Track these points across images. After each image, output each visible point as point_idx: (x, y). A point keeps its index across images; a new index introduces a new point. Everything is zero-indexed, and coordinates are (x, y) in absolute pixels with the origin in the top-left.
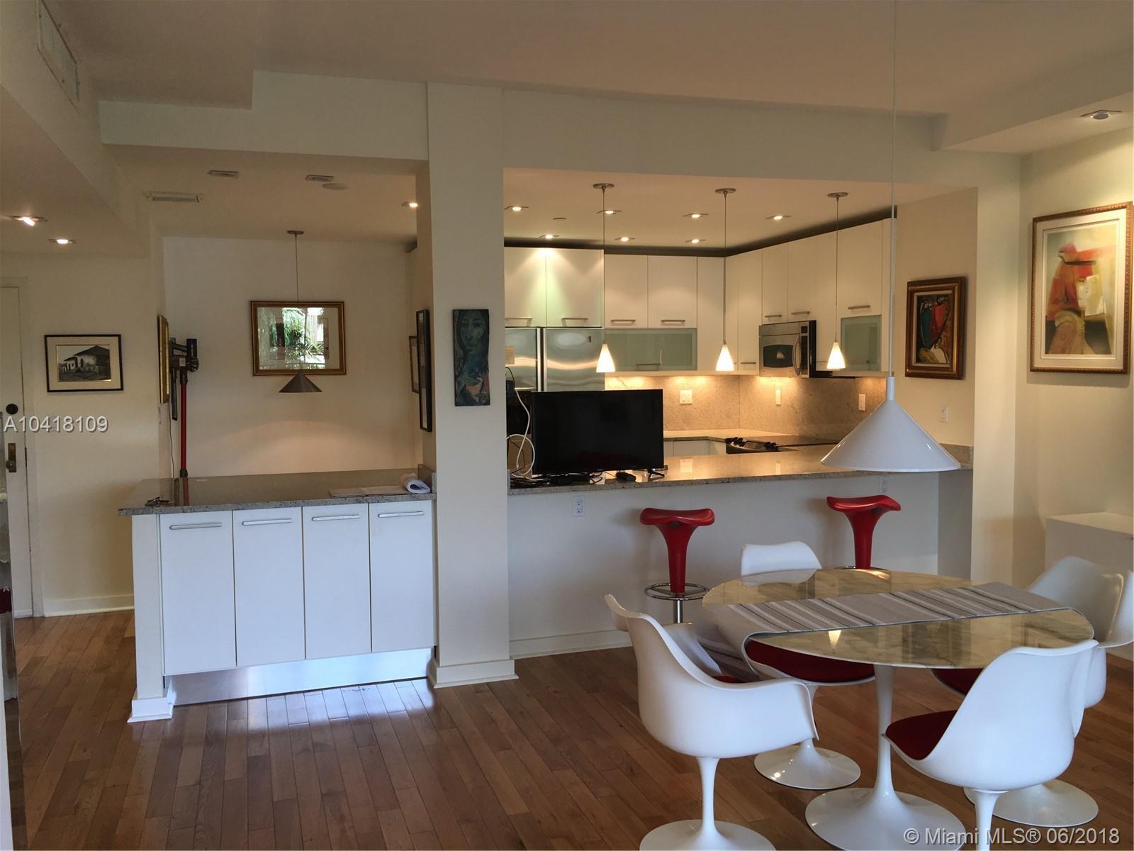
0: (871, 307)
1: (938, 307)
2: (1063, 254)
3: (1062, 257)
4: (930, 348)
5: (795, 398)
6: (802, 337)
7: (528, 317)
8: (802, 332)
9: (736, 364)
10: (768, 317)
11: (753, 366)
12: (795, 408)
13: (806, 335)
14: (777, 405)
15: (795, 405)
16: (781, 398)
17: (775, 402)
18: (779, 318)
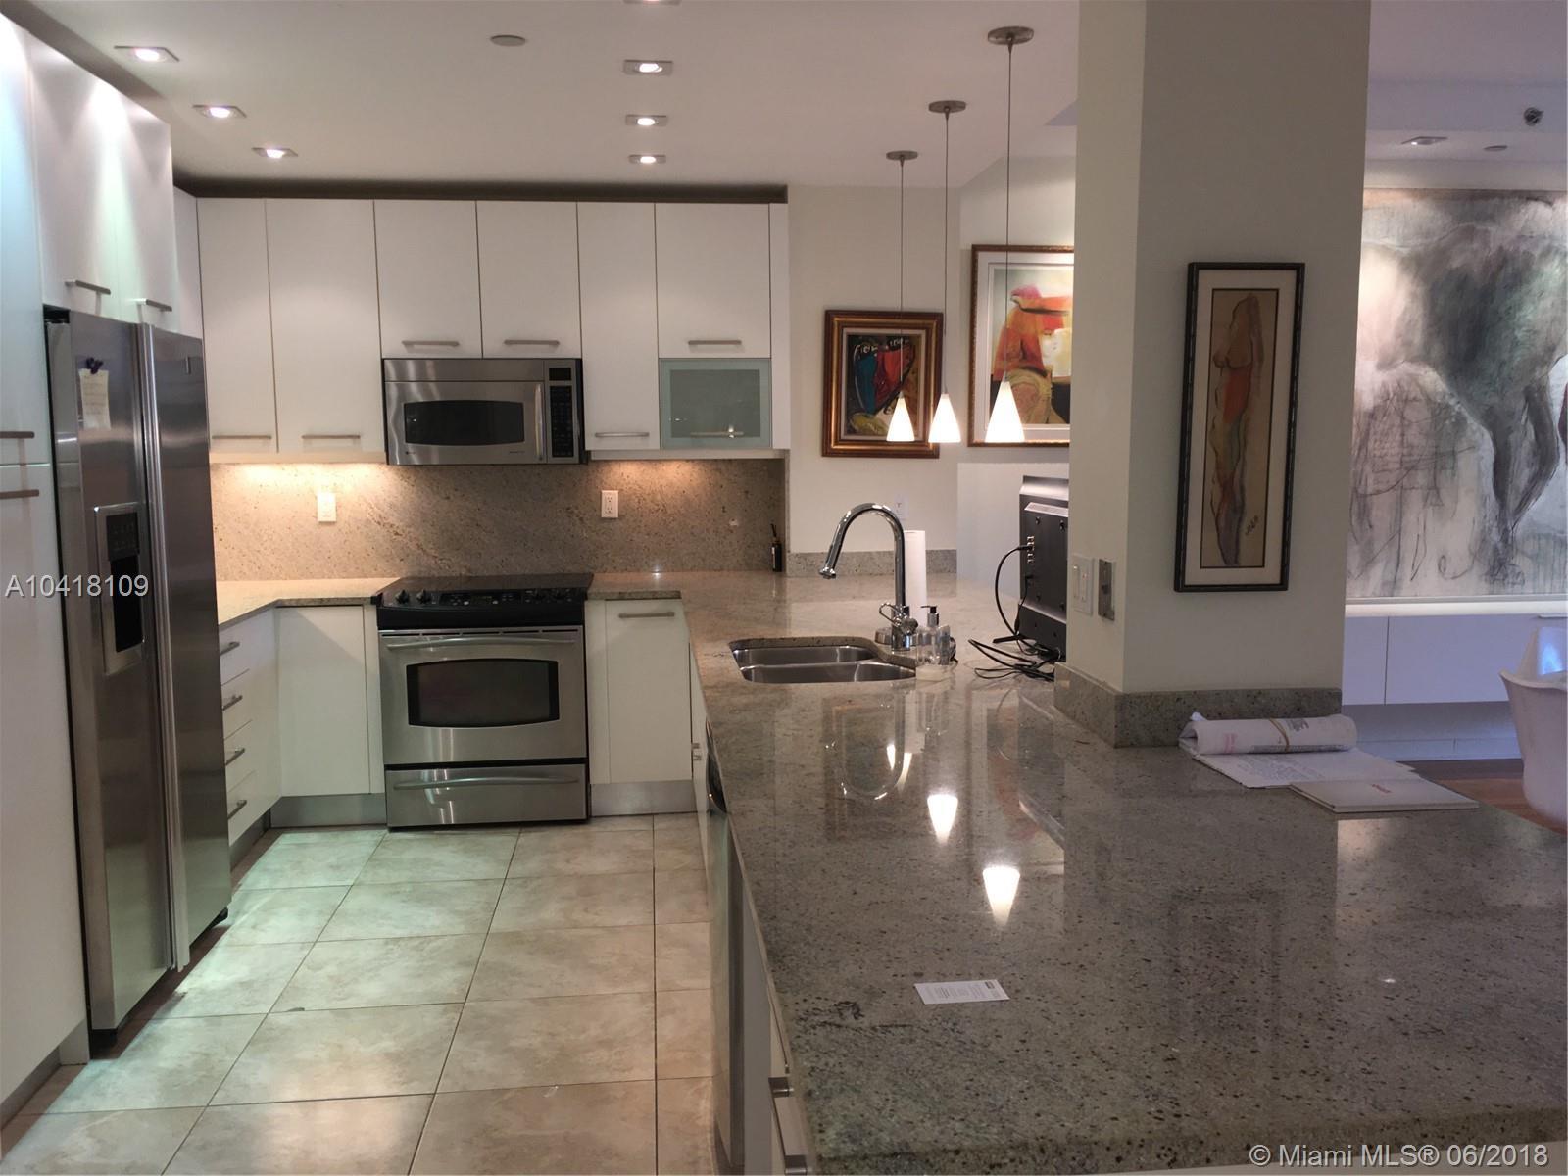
0: (743, 343)
1: (891, 353)
2: (1019, 298)
3: (1016, 301)
4: (876, 412)
5: (392, 505)
6: (551, 388)
7: (98, 284)
8: (551, 378)
9: (270, 438)
10: (407, 344)
11: (348, 442)
12: (392, 526)
13: (566, 383)
14: (321, 523)
15: (392, 520)
16: (338, 506)
17: (316, 518)
18: (450, 347)
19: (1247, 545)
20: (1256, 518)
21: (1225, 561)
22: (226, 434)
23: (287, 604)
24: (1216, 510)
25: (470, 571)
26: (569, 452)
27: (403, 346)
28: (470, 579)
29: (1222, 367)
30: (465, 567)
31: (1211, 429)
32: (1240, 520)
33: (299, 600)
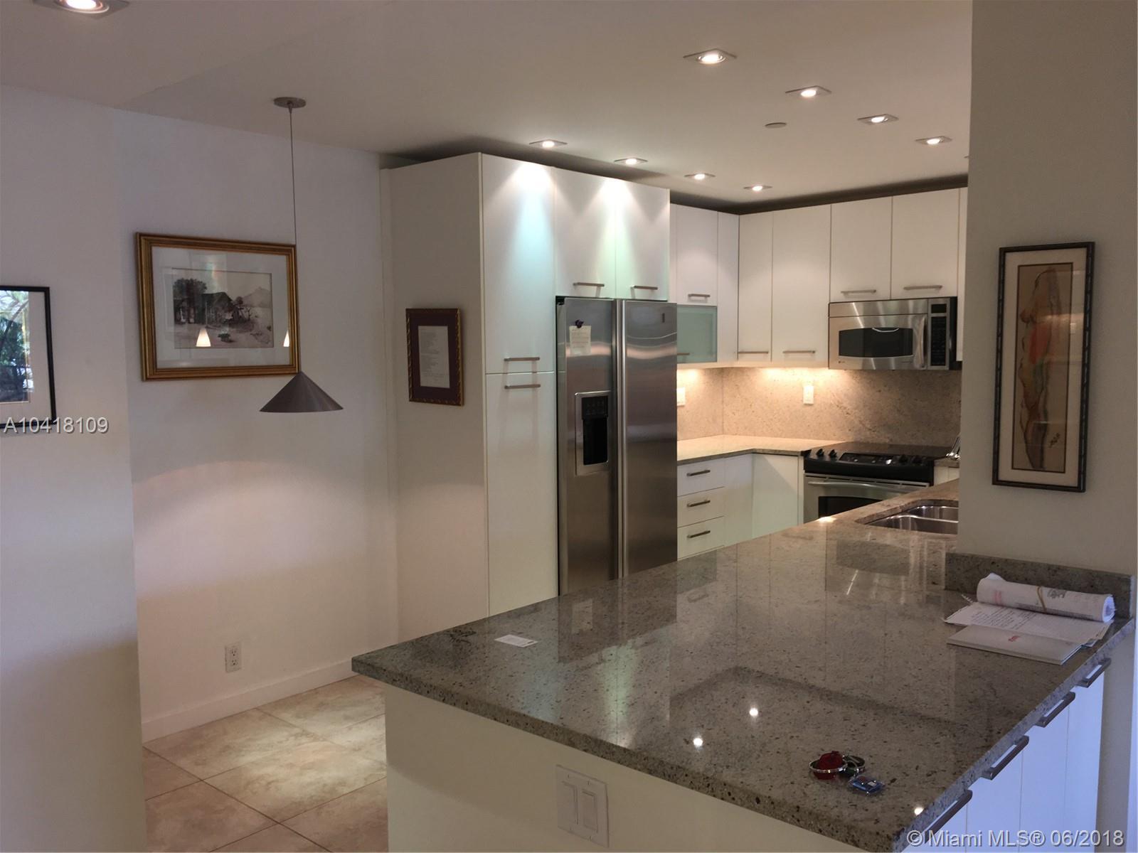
5: (845, 395)
6: (933, 318)
7: (599, 283)
8: (933, 312)
9: (767, 353)
10: (845, 293)
11: (808, 356)
12: (845, 408)
13: (941, 315)
14: (806, 405)
15: (845, 405)
16: (815, 395)
17: (802, 401)
18: (870, 294)
19: (1050, 456)
20: (1058, 435)
21: (1032, 464)
22: (745, 351)
23: (758, 451)
24: (1025, 425)
25: (891, 440)
26: (942, 362)
27: (842, 294)
28: (891, 446)
29: (1028, 322)
30: (888, 438)
31: (1018, 369)
32: (1044, 436)
33: (763, 450)
